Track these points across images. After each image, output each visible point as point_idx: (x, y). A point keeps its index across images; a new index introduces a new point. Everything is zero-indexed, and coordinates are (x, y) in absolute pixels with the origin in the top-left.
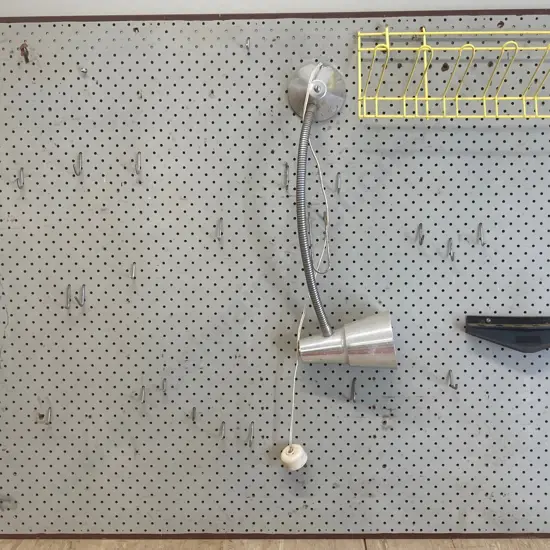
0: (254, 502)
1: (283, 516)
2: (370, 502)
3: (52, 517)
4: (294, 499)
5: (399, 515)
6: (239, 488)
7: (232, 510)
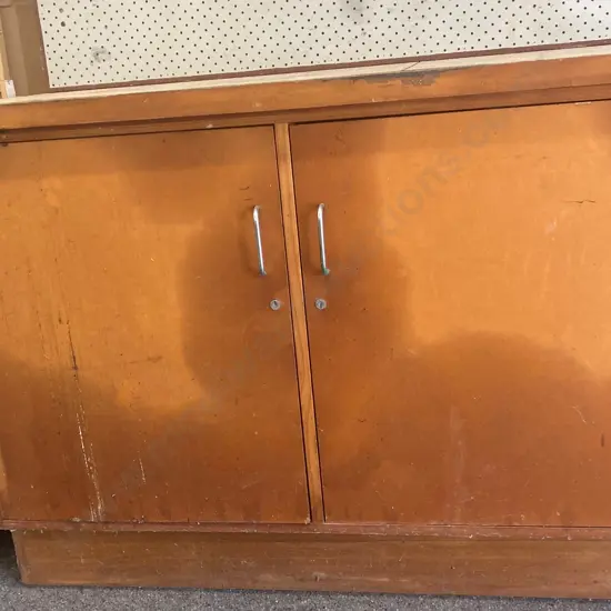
0: (317, 34)
1: (344, 45)
2: (423, 24)
3: (140, 64)
4: (353, 28)
5: (451, 35)
6: (302, 21)
7: (297, 42)
